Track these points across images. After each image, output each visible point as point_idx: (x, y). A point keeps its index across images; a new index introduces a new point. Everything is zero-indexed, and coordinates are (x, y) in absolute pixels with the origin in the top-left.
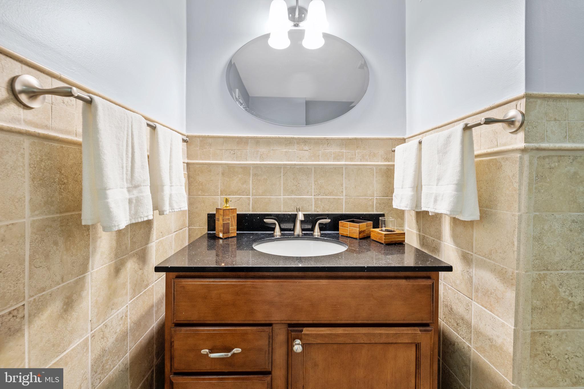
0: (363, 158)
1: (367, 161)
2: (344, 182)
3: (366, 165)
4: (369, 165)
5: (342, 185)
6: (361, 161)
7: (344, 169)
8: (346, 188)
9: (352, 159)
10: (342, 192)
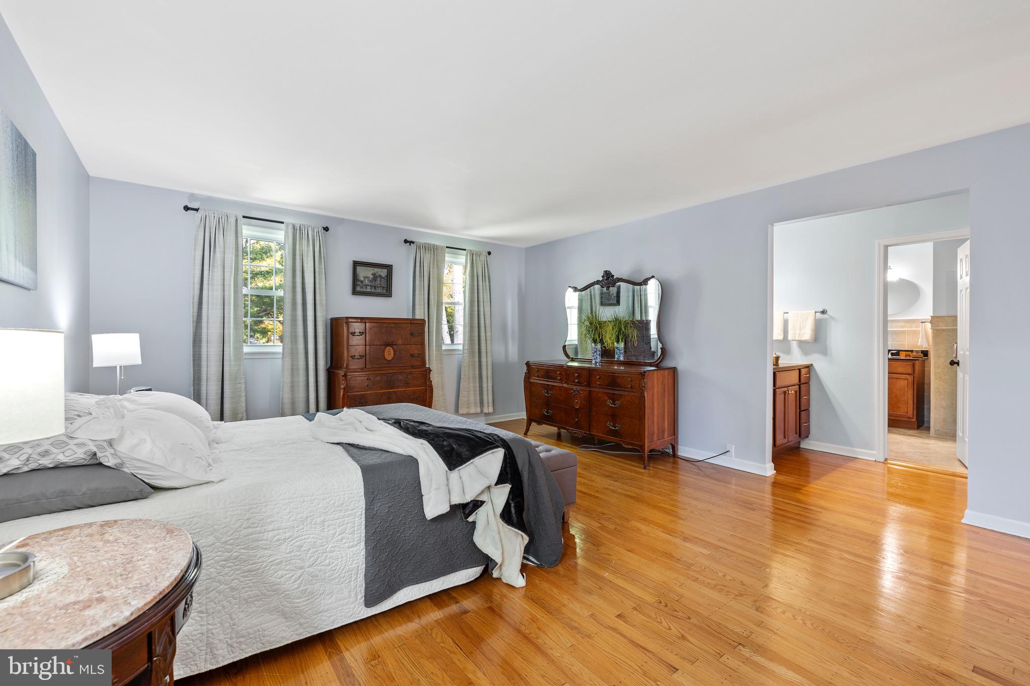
3: (917, 330)
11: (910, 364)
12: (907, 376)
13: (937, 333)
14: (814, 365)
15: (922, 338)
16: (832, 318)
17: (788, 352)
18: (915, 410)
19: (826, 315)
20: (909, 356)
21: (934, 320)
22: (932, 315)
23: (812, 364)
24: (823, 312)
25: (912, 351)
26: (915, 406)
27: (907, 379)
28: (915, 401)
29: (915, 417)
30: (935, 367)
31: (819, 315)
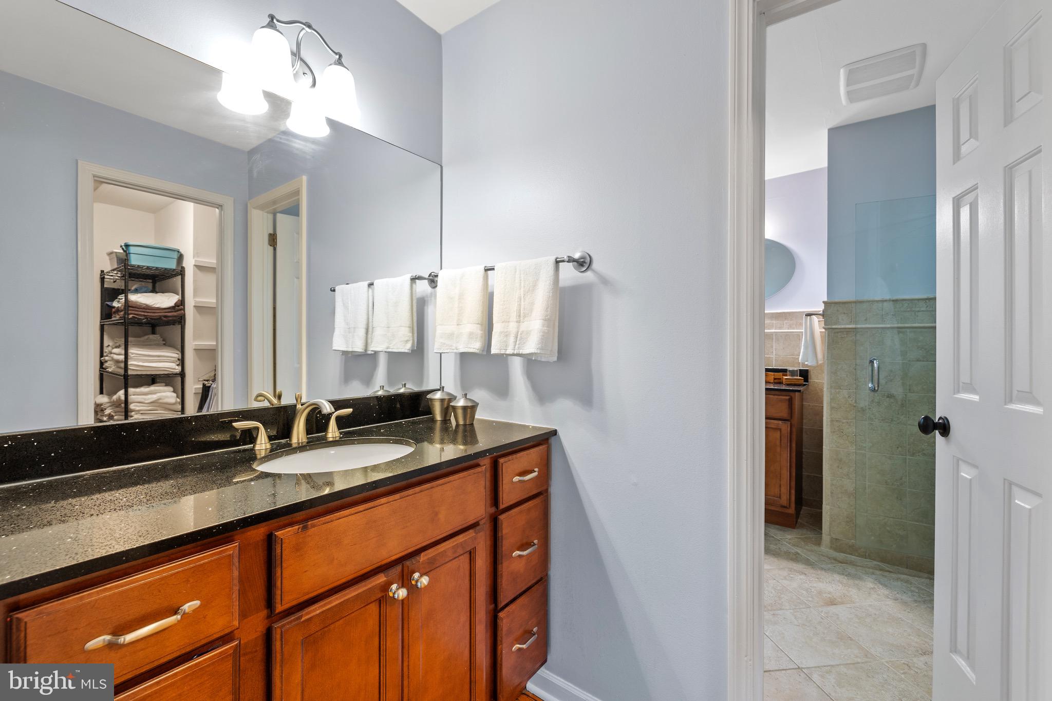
0: (790, 327)
1: (794, 329)
2: (774, 345)
3: (793, 332)
4: (795, 332)
5: (772, 347)
6: (788, 329)
7: (774, 335)
8: (776, 349)
9: (780, 328)
10: (773, 352)
11: (786, 400)
12: (780, 422)
13: (834, 336)
14: (560, 433)
15: (806, 348)
16: (605, 281)
17: (502, 389)
18: (793, 492)
19: (589, 274)
20: (779, 382)
21: (831, 309)
22: (826, 300)
23: (554, 433)
24: (583, 263)
25: (784, 371)
26: (793, 483)
27: (780, 430)
28: (794, 474)
29: (793, 505)
30: (832, 408)
31: (568, 273)
